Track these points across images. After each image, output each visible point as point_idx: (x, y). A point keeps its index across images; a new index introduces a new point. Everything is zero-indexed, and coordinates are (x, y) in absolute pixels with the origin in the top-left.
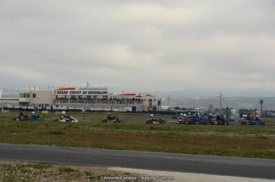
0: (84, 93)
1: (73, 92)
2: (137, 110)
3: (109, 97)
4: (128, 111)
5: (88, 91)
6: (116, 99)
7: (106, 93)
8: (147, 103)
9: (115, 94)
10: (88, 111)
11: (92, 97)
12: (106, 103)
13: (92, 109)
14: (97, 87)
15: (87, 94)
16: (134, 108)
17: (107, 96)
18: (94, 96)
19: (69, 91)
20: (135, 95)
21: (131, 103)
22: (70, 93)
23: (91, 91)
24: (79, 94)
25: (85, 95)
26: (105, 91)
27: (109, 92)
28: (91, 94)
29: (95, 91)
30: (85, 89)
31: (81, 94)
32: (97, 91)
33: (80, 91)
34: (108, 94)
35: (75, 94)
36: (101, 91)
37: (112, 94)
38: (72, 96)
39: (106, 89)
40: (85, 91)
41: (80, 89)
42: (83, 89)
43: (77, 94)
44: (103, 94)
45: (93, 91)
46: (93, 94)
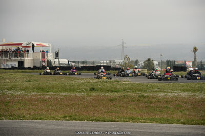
2: (26, 65)
4: (13, 68)
8: (38, 56)
16: (21, 63)
20: (21, 44)
21: (16, 56)
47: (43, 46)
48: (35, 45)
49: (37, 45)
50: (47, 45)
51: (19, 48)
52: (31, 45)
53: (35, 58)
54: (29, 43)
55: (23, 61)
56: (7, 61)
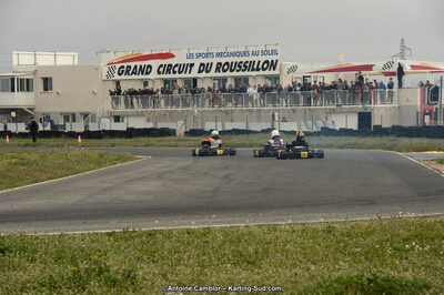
0: (204, 68)
1: (169, 69)
2: (376, 121)
3: (285, 82)
5: (215, 61)
6: (306, 87)
7: (273, 65)
8: (411, 98)
9: (304, 69)
10: (193, 133)
12: (274, 101)
13: (208, 127)
14: (242, 49)
15: (212, 73)
16: (365, 118)
17: (277, 78)
18: (237, 79)
19: (155, 64)
20: (369, 68)
21: (353, 100)
22: (159, 73)
23: (223, 61)
24: (187, 75)
25: (208, 75)
26: (270, 58)
27: (285, 63)
28: (224, 71)
29: (238, 60)
30: (207, 55)
31: (195, 73)
32: (244, 59)
33: (190, 61)
34: (280, 70)
35: (174, 73)
36: (256, 59)
37: (293, 69)
38: (166, 81)
39: (274, 52)
40: (205, 61)
41: (190, 56)
42: (199, 55)
43: (180, 72)
44: (264, 69)
45: (230, 60)
46: (231, 71)
47: (434, 70)
48: (407, 68)
49: (413, 67)
51: (361, 78)
53: (404, 103)
54: (390, 64)
55: (370, 113)
56: (333, 112)
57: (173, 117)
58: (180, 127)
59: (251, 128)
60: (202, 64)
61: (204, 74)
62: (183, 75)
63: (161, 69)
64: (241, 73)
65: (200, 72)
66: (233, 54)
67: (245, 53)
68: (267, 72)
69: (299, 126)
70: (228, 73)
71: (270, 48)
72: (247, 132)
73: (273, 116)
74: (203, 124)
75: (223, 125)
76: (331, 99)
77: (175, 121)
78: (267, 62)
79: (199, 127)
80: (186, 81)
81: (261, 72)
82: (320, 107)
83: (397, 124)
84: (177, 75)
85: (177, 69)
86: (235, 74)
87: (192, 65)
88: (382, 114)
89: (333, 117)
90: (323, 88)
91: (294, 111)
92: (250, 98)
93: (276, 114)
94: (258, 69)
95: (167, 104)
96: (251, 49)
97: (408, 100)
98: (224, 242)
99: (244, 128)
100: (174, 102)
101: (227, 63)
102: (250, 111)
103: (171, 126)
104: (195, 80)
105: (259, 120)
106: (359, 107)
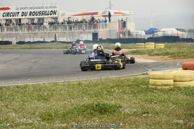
0: (24, 14)
1: (8, 14)
3: (60, 20)
5: (29, 11)
6: (69, 22)
7: (55, 13)
8: (115, 26)
9: (68, 14)
10: (20, 43)
11: (36, 21)
13: (27, 40)
14: (40, 6)
15: (28, 16)
16: (95, 35)
17: (56, 18)
18: (39, 19)
19: (1, 13)
20: (96, 13)
21: (90, 27)
22: (3, 16)
23: (32, 11)
24: (16, 17)
25: (26, 17)
26: (53, 10)
27: (60, 12)
28: (33, 15)
29: (39, 10)
30: (25, 8)
31: (20, 16)
32: (42, 10)
33: (18, 11)
34: (58, 14)
35: (11, 16)
36: (47, 10)
37: (63, 15)
38: (7, 20)
39: (55, 7)
40: (24, 11)
41: (17, 9)
42: (22, 8)
43: (13, 16)
44: (51, 14)
45: (35, 10)
46: (36, 15)
47: (124, 14)
48: (112, 14)
49: (115, 13)
50: (128, 13)
52: (107, 14)
53: (111, 29)
54: (105, 12)
55: (97, 33)
56: (82, 33)
57: (11, 36)
58: (14, 40)
59: (46, 41)
60: (23, 12)
61: (24, 17)
62: (14, 17)
63: (4, 15)
64: (41, 16)
65: (22, 16)
66: (37, 8)
67: (42, 8)
68: (52, 16)
69: (67, 39)
70: (35, 16)
71: (53, 5)
72: (44, 42)
73: (56, 35)
74: (24, 39)
75: (33, 39)
76: (80, 27)
77: (12, 38)
78: (52, 11)
79: (23, 40)
80: (16, 20)
81: (50, 16)
82: (76, 30)
83: (109, 38)
84: (12, 17)
85: (11, 14)
86: (38, 16)
87: (18, 13)
88: (103, 33)
89: (82, 35)
90: (77, 22)
91: (65, 33)
92: (45, 27)
93: (57, 34)
94: (48, 15)
95: (7, 30)
96: (44, 6)
97: (113, 27)
98: (33, 91)
99: (43, 40)
100: (11, 29)
101: (34, 12)
102: (45, 33)
103: (10, 40)
104: (20, 19)
105: (49, 37)
106: (93, 30)
